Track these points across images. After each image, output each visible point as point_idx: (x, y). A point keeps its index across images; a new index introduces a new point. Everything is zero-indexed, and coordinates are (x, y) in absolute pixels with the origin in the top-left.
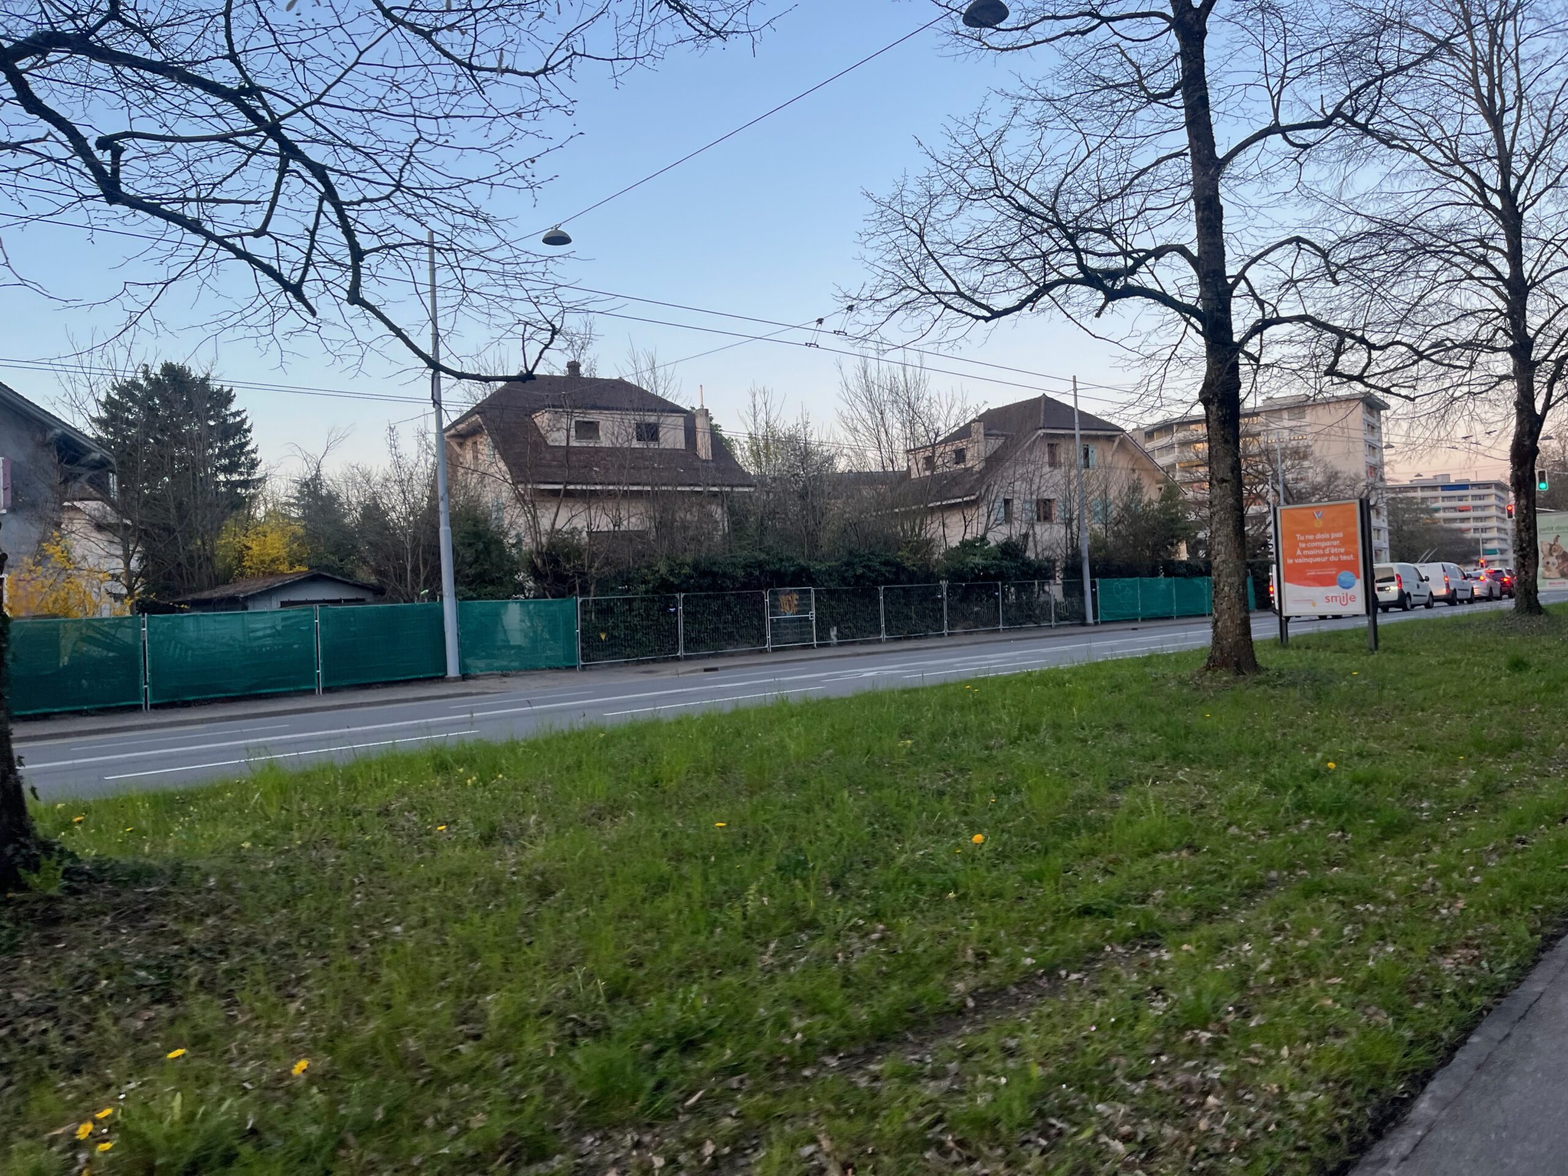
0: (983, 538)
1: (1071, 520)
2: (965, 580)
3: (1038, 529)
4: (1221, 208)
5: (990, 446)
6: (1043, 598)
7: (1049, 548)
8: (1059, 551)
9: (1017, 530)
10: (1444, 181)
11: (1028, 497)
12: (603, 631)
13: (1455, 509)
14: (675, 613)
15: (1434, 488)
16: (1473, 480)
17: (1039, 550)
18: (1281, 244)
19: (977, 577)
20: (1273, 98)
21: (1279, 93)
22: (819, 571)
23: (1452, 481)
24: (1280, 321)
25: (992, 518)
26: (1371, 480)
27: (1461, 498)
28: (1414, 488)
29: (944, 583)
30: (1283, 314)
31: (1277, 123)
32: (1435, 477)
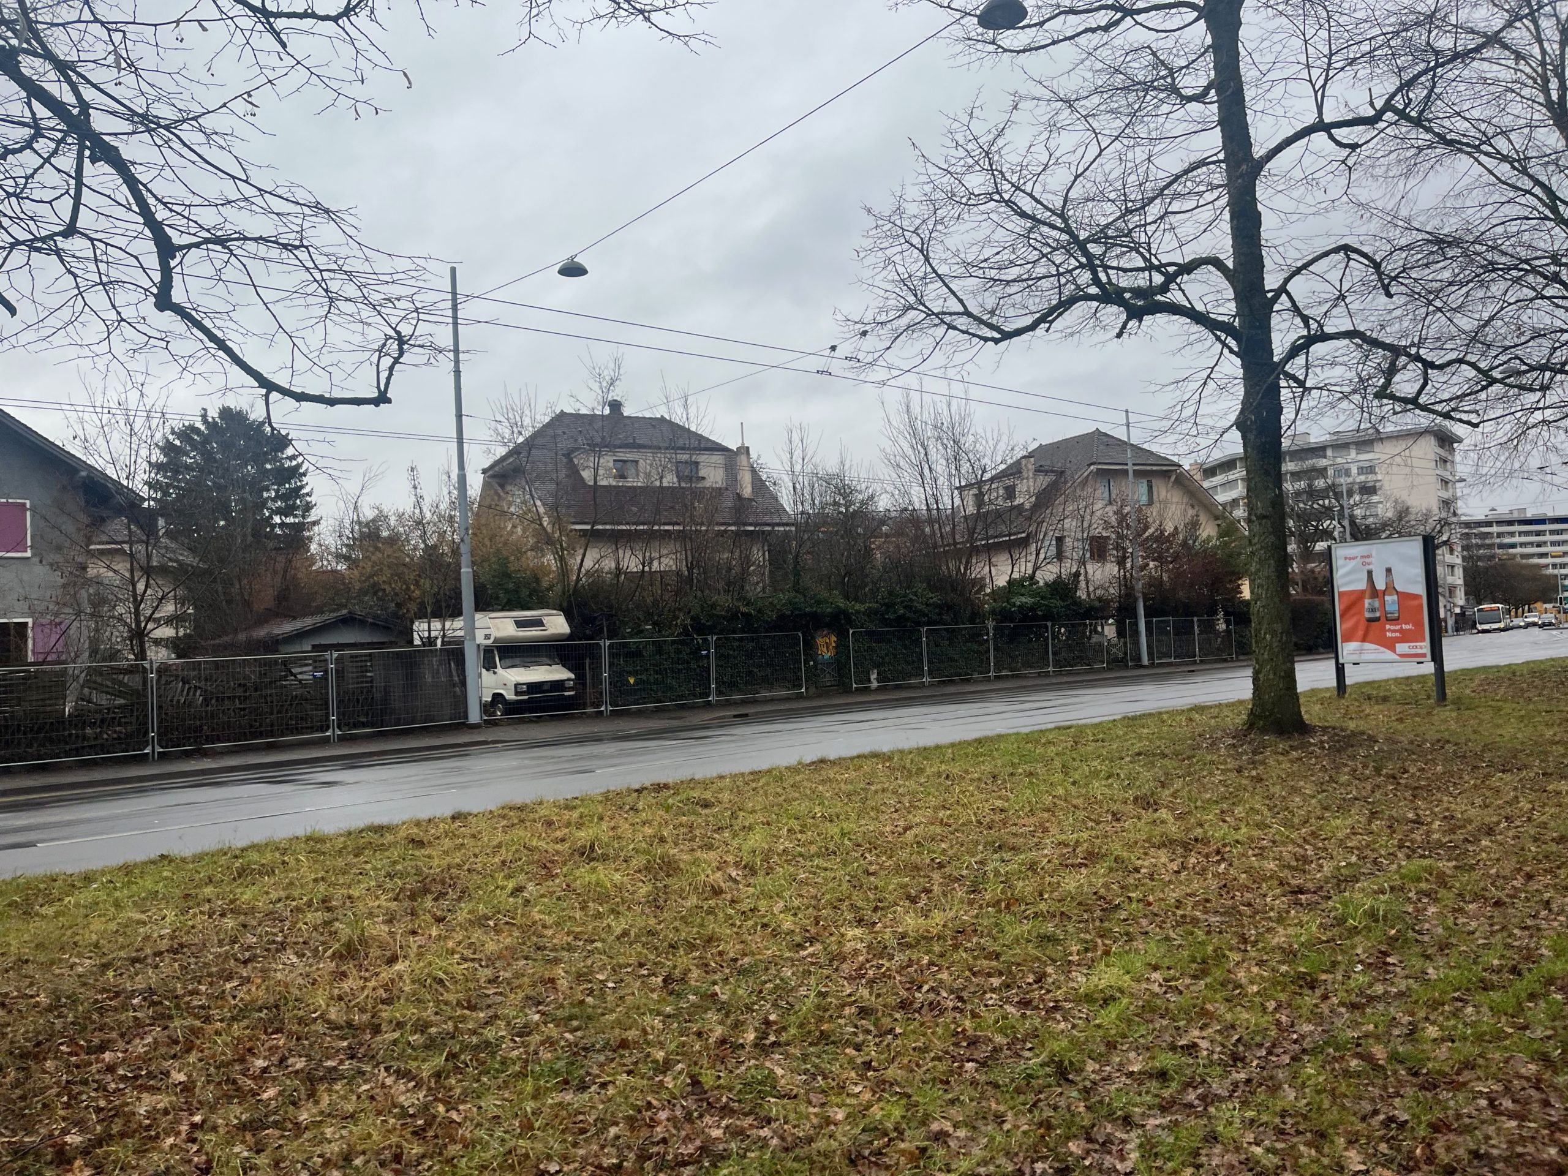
0: (1032, 577)
1: (1124, 558)
2: (1012, 620)
3: (1090, 567)
4: (1260, 214)
5: (1039, 483)
6: (1095, 639)
7: (1101, 587)
8: (1112, 591)
9: (1068, 567)
10: (1512, 194)
11: (1079, 535)
12: (630, 674)
13: (1531, 544)
14: (707, 656)
15: (1510, 523)
16: (1551, 514)
17: (1091, 589)
18: (1326, 254)
19: (1025, 618)
20: (1316, 92)
21: (1324, 86)
22: (858, 612)
23: (1529, 515)
24: (1324, 337)
25: (1042, 556)
26: (1444, 515)
27: (1538, 533)
28: (1489, 524)
29: (990, 624)
30: (1328, 329)
31: (1321, 120)
32: (1511, 512)
